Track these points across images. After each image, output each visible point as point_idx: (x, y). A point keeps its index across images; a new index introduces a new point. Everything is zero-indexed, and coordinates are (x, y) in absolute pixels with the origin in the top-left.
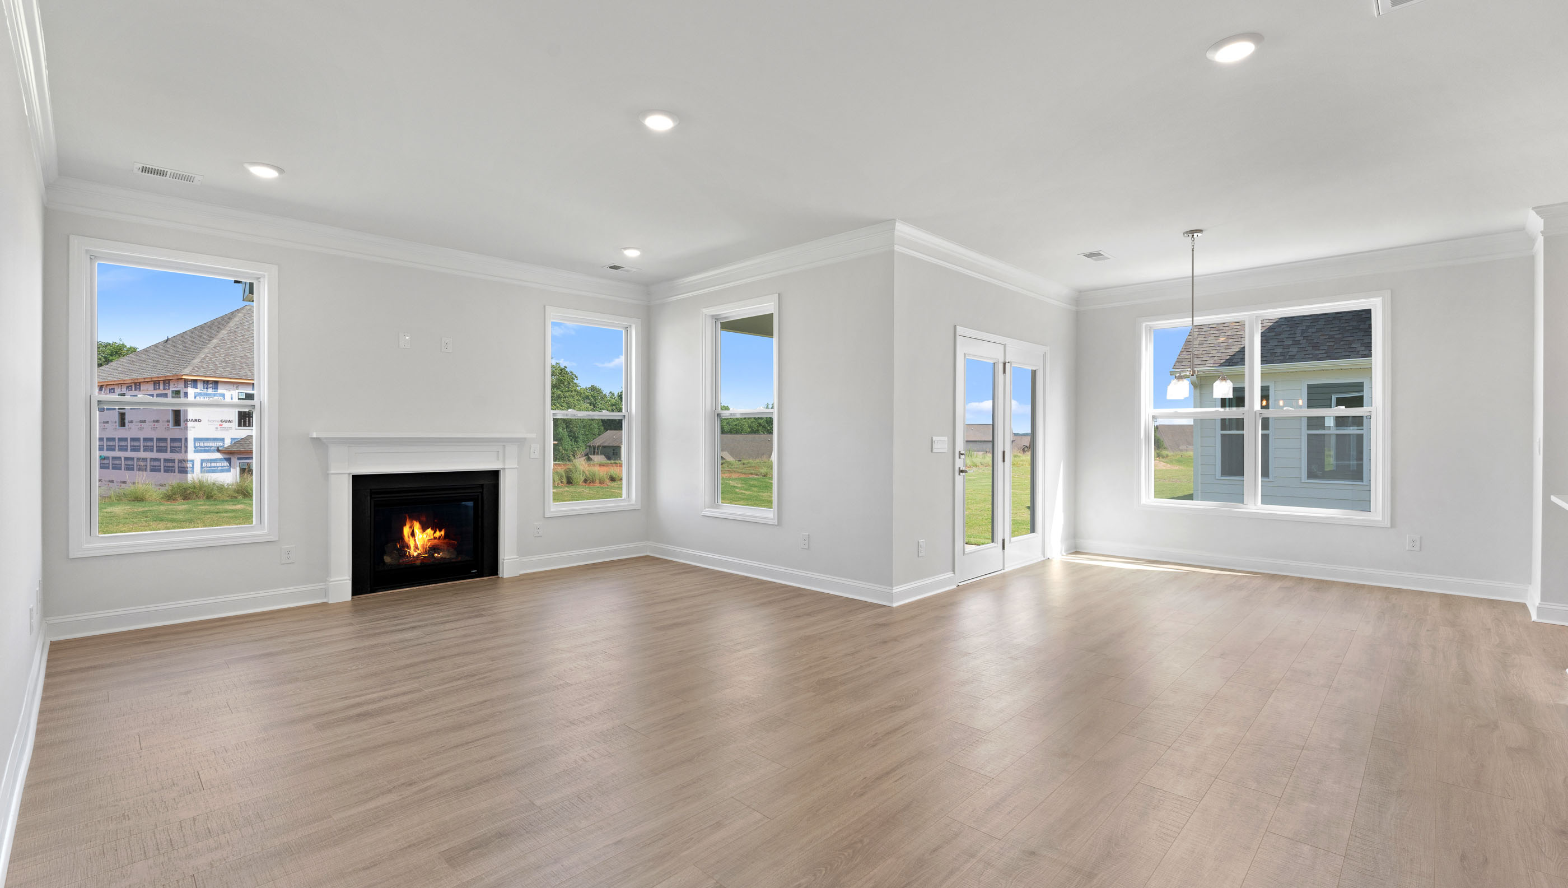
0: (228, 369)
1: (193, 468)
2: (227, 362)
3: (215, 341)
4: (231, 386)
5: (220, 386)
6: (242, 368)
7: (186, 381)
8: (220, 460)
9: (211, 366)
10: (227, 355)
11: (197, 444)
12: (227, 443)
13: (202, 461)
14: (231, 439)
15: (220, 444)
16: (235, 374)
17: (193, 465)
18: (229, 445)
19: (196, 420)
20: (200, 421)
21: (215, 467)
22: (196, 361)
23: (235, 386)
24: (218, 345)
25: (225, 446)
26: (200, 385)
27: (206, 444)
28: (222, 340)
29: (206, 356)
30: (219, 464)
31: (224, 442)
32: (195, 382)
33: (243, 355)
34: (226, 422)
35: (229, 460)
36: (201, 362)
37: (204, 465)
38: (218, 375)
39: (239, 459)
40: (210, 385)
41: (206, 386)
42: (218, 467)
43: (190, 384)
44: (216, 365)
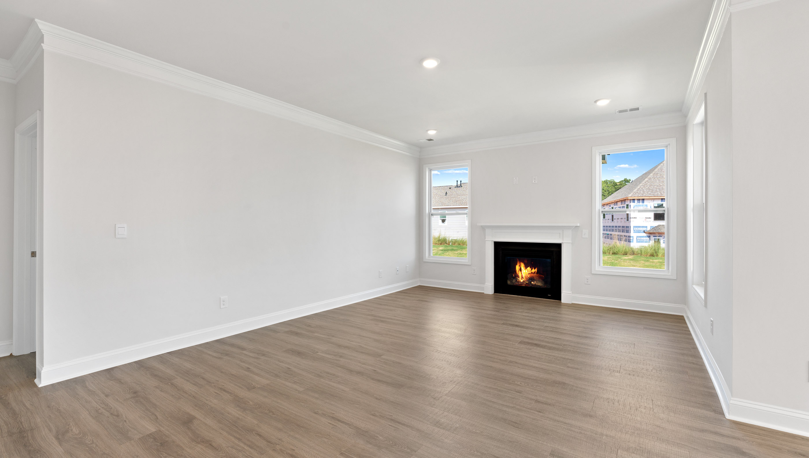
0: (649, 192)
1: (633, 240)
2: (650, 189)
3: (646, 179)
4: (650, 201)
5: (645, 201)
6: (657, 191)
7: (630, 200)
8: (645, 237)
9: (641, 192)
10: (651, 185)
11: (635, 229)
12: (649, 229)
13: (637, 237)
14: (651, 226)
15: (645, 229)
16: (652, 195)
17: (633, 238)
18: (650, 229)
19: (634, 218)
20: (636, 218)
21: (643, 240)
22: (635, 190)
23: (652, 200)
24: (647, 181)
25: (648, 230)
26: (636, 201)
27: (639, 229)
28: (650, 179)
29: (640, 187)
30: (645, 239)
31: (647, 228)
32: (634, 200)
33: (658, 185)
34: (648, 218)
35: (649, 237)
36: (638, 190)
37: (638, 239)
38: (644, 196)
39: (654, 236)
40: (641, 201)
41: (639, 201)
42: (644, 240)
43: (632, 201)
44: (644, 191)
